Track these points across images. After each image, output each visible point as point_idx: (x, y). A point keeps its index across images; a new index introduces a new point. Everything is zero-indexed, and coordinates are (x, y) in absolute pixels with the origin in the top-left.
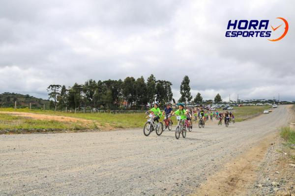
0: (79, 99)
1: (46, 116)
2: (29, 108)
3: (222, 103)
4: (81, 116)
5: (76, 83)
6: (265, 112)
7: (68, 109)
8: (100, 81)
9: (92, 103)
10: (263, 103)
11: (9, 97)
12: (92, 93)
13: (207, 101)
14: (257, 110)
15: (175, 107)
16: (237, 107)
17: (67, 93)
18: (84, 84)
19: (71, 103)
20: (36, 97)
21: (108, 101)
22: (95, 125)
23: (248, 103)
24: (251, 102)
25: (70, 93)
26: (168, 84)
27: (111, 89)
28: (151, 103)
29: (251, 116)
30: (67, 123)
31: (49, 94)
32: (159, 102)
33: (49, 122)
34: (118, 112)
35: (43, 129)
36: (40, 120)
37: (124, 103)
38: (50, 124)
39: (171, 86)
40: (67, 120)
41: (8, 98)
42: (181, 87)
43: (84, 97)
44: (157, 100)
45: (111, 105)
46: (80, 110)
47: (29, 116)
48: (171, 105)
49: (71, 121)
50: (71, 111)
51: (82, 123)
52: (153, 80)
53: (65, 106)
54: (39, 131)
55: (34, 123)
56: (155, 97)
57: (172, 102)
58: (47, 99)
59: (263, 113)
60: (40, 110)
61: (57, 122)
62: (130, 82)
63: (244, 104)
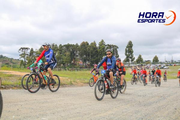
8: (61, 45)
13: (146, 61)
16: (172, 67)
17: (34, 54)
21: (67, 60)
26: (115, 47)
27: (70, 51)
34: (75, 70)
39: (117, 49)
42: (126, 50)
52: (103, 44)
58: (17, 59)
62: (85, 45)
63: (177, 64)
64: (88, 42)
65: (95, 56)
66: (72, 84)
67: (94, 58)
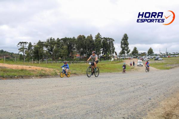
0: (42, 52)
1: (17, 66)
2: (4, 60)
3: (154, 55)
4: (44, 66)
5: (39, 41)
7: (34, 60)
8: (58, 39)
9: (52, 55)
12: (52, 48)
13: (142, 53)
15: (117, 58)
16: (166, 58)
17: (33, 48)
18: (46, 41)
19: (36, 56)
20: (9, 52)
21: (65, 54)
22: (55, 72)
23: (174, 55)
24: (177, 54)
25: (35, 48)
26: (111, 40)
28: (98, 55)
29: (177, 65)
30: (33, 71)
31: (19, 49)
32: (104, 54)
33: (20, 70)
34: (72, 62)
35: (15, 76)
36: (12, 69)
37: (77, 56)
38: (20, 72)
39: (113, 42)
40: (33, 69)
42: (122, 43)
43: (46, 51)
44: (102, 53)
45: (67, 57)
46: (43, 61)
47: (4, 66)
48: (114, 56)
49: (36, 70)
50: (36, 62)
51: (45, 71)
52: (99, 37)
53: (31, 58)
54: (12, 77)
55: (8, 71)
56: (101, 50)
57: (114, 54)
58: (17, 53)
60: (12, 61)
61: (26, 70)
62: (82, 39)
63: (171, 56)
64: (85, 36)
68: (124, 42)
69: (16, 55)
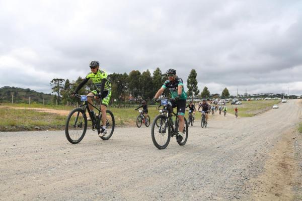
3: (229, 98)
6: (274, 107)
7: (72, 104)
10: (272, 97)
11: (9, 91)
13: (213, 95)
14: (265, 104)
16: (246, 102)
17: (71, 87)
20: (37, 91)
21: (113, 95)
23: (256, 97)
24: (258, 97)
25: (74, 87)
27: (116, 82)
29: (261, 111)
34: (123, 107)
41: (9, 93)
42: (188, 81)
43: (88, 91)
52: (159, 73)
53: (69, 101)
58: (48, 93)
59: (272, 108)
62: (136, 75)
63: (252, 99)
64: (140, 71)
65: (149, 89)
66: (124, 124)
67: (148, 92)
68: (191, 80)
69: (47, 96)
